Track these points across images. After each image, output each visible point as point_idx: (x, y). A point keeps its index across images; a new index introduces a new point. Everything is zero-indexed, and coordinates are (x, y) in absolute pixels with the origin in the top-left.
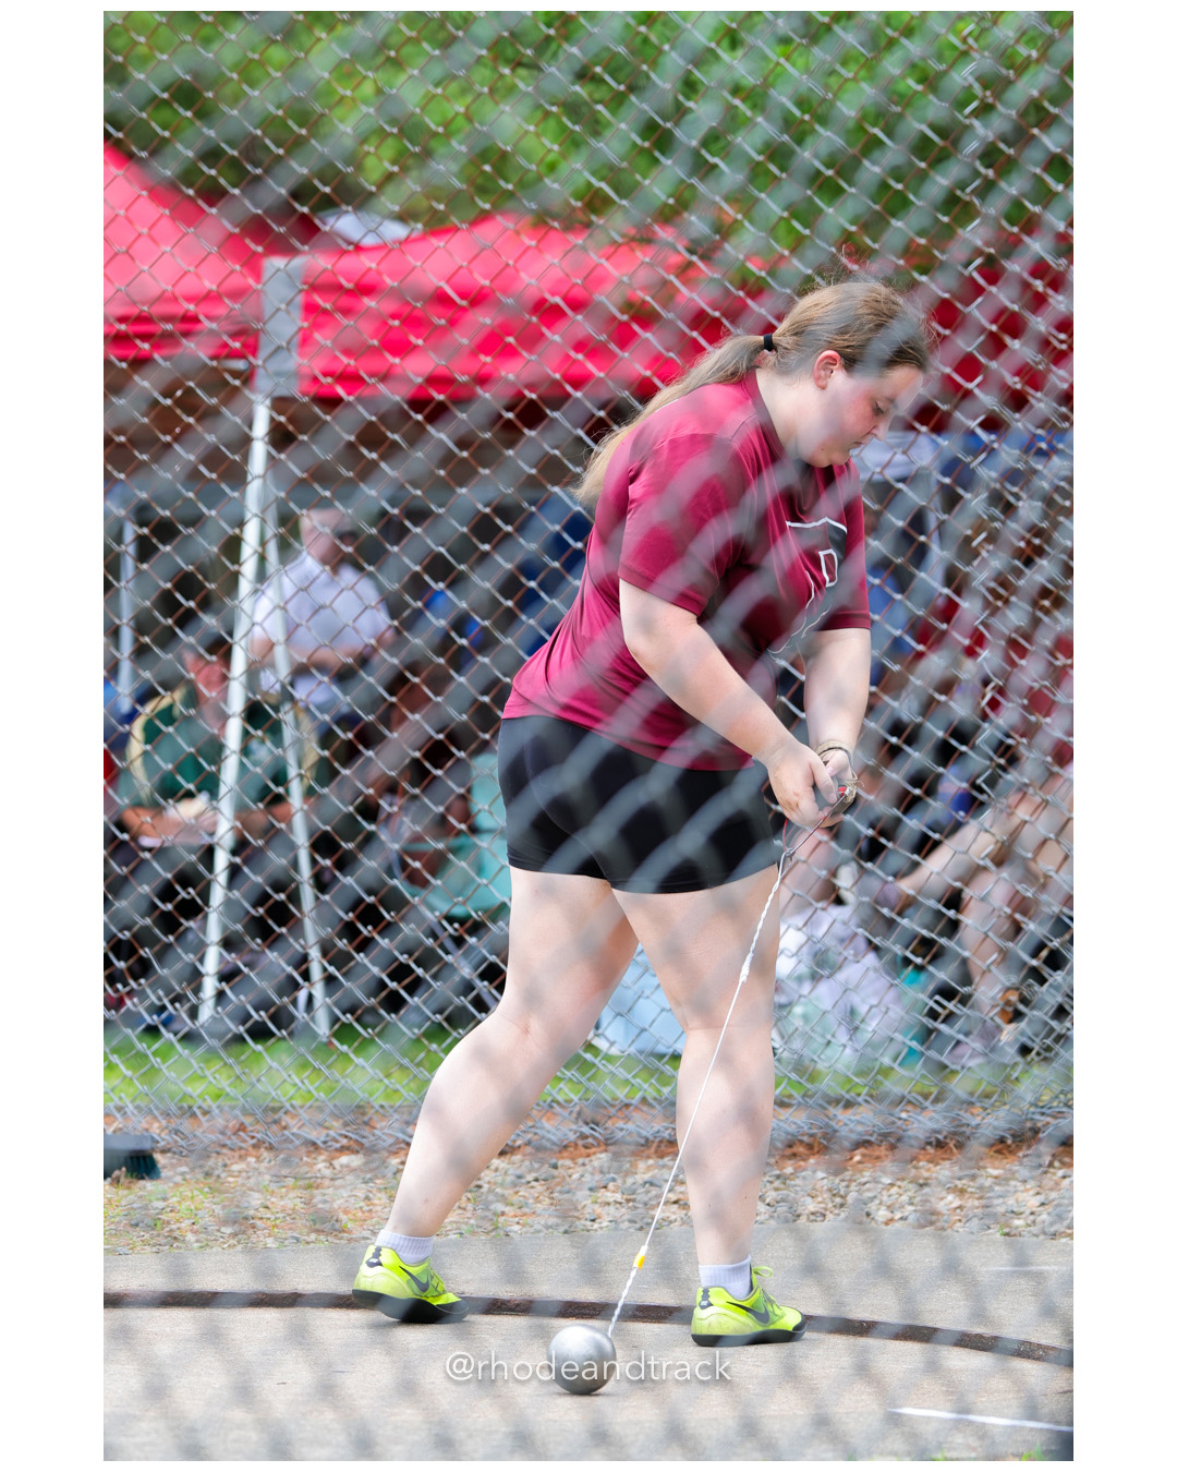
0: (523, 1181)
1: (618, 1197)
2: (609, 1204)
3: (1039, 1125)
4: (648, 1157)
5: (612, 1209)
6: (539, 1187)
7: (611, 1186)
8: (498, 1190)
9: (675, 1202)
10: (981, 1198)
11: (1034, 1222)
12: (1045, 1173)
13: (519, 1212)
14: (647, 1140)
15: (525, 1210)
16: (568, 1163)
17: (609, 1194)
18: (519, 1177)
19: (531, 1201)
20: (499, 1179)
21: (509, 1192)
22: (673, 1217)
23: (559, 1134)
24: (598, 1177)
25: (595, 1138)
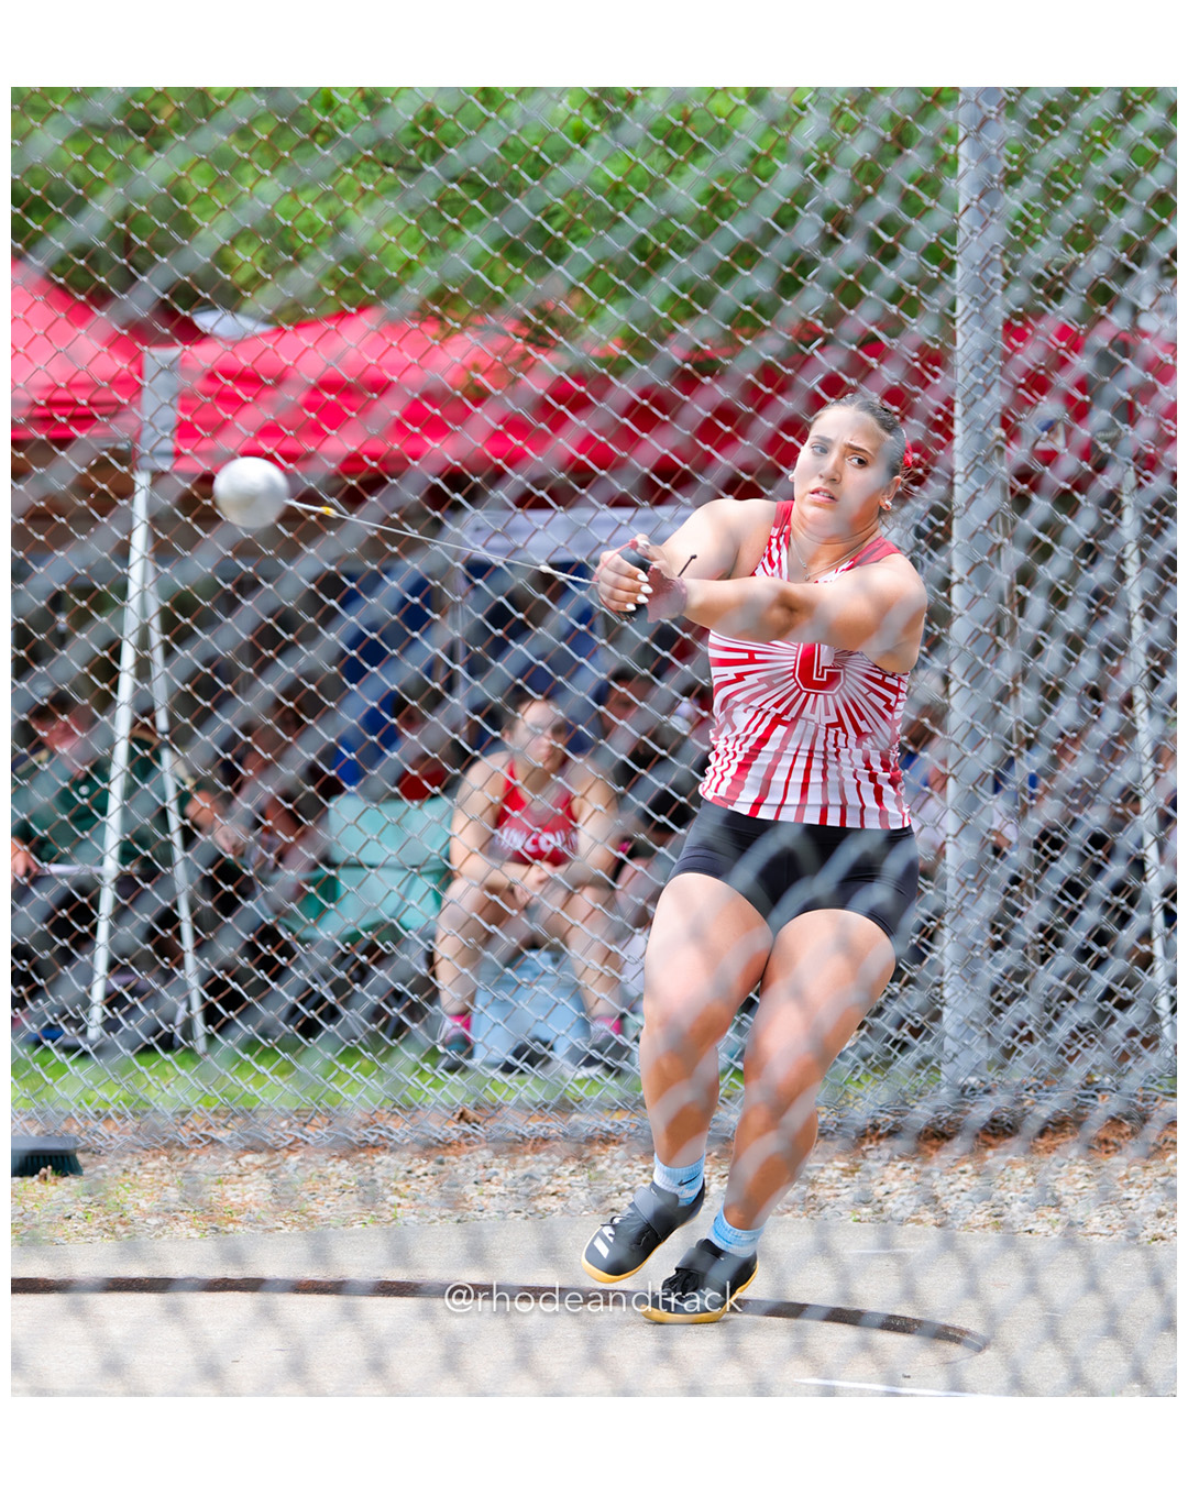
0: (413, 1175)
1: (502, 1189)
2: (494, 1196)
3: (880, 1121)
4: (526, 1153)
5: (497, 1200)
6: (428, 1181)
7: (494, 1179)
8: (393, 1184)
9: (553, 1194)
10: (831, 1188)
11: (881, 1209)
12: (887, 1165)
13: (413, 1204)
14: (523, 1137)
15: (418, 1201)
16: (453, 1159)
17: (493, 1187)
18: (409, 1172)
19: (423, 1194)
20: (393, 1175)
21: (401, 1186)
22: (554, 1207)
23: (444, 1133)
24: (481, 1171)
25: (476, 1136)
